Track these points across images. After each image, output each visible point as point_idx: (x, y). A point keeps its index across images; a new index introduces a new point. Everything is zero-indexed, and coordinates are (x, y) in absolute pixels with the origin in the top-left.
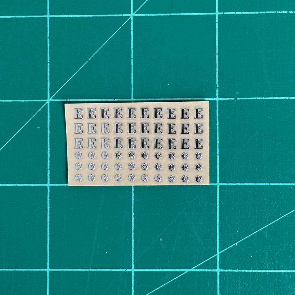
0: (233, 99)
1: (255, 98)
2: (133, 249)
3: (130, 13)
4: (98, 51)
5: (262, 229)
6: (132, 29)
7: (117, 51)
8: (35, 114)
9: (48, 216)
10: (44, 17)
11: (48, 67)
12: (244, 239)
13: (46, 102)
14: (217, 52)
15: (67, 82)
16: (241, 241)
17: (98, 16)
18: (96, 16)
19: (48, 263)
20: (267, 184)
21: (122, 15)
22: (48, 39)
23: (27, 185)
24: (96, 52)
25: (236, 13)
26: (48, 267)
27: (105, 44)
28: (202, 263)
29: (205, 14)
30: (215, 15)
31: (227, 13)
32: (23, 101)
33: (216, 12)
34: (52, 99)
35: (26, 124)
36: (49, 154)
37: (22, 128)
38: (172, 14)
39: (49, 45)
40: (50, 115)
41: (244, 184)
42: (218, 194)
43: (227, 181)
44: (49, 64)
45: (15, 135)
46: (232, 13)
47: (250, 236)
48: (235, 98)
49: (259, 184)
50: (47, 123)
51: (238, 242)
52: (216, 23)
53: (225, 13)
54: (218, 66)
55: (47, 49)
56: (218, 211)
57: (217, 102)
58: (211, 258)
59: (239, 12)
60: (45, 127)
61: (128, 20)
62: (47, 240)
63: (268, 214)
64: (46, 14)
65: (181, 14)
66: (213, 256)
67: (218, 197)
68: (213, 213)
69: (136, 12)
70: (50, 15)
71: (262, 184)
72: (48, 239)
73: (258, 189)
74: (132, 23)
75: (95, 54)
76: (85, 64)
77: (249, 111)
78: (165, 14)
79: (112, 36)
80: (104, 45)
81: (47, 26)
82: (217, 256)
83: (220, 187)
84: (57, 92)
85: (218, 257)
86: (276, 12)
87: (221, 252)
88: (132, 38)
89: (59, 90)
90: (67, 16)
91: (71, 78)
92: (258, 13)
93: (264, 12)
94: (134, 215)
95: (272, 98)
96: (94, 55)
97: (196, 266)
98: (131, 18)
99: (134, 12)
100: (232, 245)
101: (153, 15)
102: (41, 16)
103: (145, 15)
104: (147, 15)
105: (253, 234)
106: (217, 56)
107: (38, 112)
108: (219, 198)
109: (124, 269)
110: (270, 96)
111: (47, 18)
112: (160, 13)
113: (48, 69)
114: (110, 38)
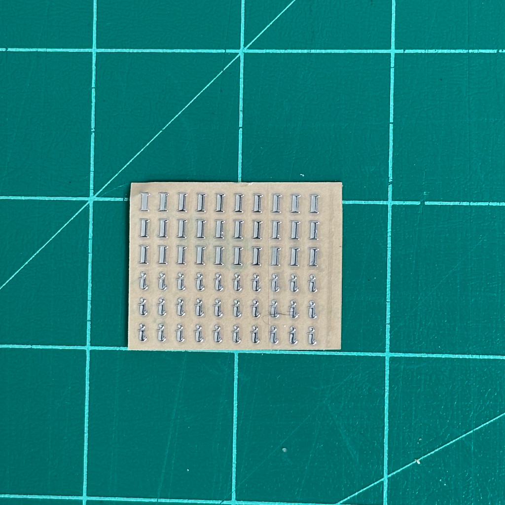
0: (418, 203)
1: (457, 203)
2: (234, 466)
3: (239, 48)
4: (180, 113)
5: (464, 436)
6: (241, 76)
7: (213, 113)
8: (68, 223)
9: (87, 403)
10: (86, 51)
11: (92, 140)
12: (433, 453)
13: (87, 201)
14: (391, 120)
15: (125, 166)
16: (426, 456)
17: (182, 51)
18: (178, 51)
19: (85, 487)
20: (475, 357)
21: (223, 51)
22: (93, 91)
23: (50, 347)
24: (177, 116)
25: (427, 51)
26: (85, 493)
27: (193, 101)
28: (356, 494)
29: (371, 52)
30: (389, 55)
31: (410, 50)
32: (47, 199)
33: (390, 48)
34: (97, 196)
35: (51, 239)
36: (89, 294)
37: (44, 247)
38: (313, 51)
39: (93, 100)
40: (93, 224)
41: (435, 356)
42: (387, 372)
43: (405, 350)
44: (93, 135)
45: (31, 259)
46: (419, 51)
47: (443, 448)
48: (421, 203)
49: (461, 356)
50: (88, 239)
51: (421, 458)
52: (390, 68)
53: (407, 51)
54: (392, 144)
55: (91, 108)
56: (387, 401)
57: (390, 209)
58: (372, 485)
59: (431, 49)
60: (83, 246)
61: (234, 60)
62: (83, 446)
63: (476, 409)
64: (91, 47)
65: (329, 51)
66: (376, 481)
67: (387, 378)
68: (378, 404)
69: (248, 46)
70: (97, 48)
71: (466, 357)
72: (86, 444)
73: (459, 364)
74: (242, 65)
75: (175, 118)
76: (157, 136)
77: (446, 226)
78: (300, 51)
79: (206, 87)
80: (191, 102)
81: (92, 68)
82: (383, 482)
83: (392, 359)
84: (106, 185)
85: (384, 484)
86: (498, 52)
87: (390, 475)
88: (241, 91)
89: (111, 180)
90: (127, 51)
91: (131, 161)
92: (465, 51)
93: (476, 51)
94: (237, 406)
95: (486, 204)
96: (173, 120)
97: (346, 499)
98: (240, 57)
99: (245, 46)
100: (411, 464)
101: (278, 51)
102: (82, 50)
103: (264, 51)
104: (268, 51)
105: (448, 444)
106: (391, 126)
107: (72, 219)
108: (389, 379)
109: (218, 500)
110: (483, 200)
111: (91, 53)
112: (292, 49)
113: (92, 144)
114: (202, 91)
